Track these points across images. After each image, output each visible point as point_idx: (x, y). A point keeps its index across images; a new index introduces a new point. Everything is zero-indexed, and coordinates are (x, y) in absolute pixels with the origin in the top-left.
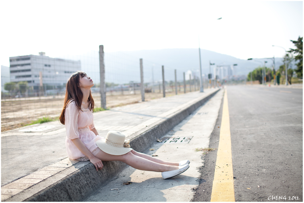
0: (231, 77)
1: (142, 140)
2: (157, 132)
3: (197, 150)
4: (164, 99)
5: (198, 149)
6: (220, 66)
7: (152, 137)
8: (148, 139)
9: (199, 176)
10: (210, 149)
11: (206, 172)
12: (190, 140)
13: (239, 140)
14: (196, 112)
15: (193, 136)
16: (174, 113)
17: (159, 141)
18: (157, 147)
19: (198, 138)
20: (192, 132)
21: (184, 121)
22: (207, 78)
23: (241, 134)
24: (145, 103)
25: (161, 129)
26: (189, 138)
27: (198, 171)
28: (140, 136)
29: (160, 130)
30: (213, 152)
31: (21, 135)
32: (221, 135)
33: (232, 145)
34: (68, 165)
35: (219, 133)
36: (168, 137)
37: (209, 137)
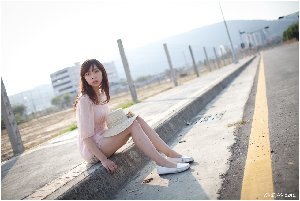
0: (265, 42)
1: (168, 127)
2: (186, 115)
3: (229, 126)
4: (198, 78)
5: (230, 124)
6: (252, 33)
7: (180, 121)
8: (176, 125)
9: (229, 157)
10: (244, 121)
11: (238, 150)
12: (222, 116)
13: (277, 104)
14: (230, 85)
15: (225, 110)
16: (205, 90)
17: (189, 123)
18: (186, 131)
19: (231, 111)
20: (225, 107)
21: (218, 96)
22: (240, 48)
23: (279, 97)
24: (178, 87)
25: (191, 111)
26: (221, 114)
27: (229, 151)
28: (164, 123)
29: (189, 112)
30: (247, 124)
31: (49, 147)
32: (256, 103)
33: (269, 112)
34: (78, 173)
35: (254, 101)
36: (199, 117)
37: (243, 108)
